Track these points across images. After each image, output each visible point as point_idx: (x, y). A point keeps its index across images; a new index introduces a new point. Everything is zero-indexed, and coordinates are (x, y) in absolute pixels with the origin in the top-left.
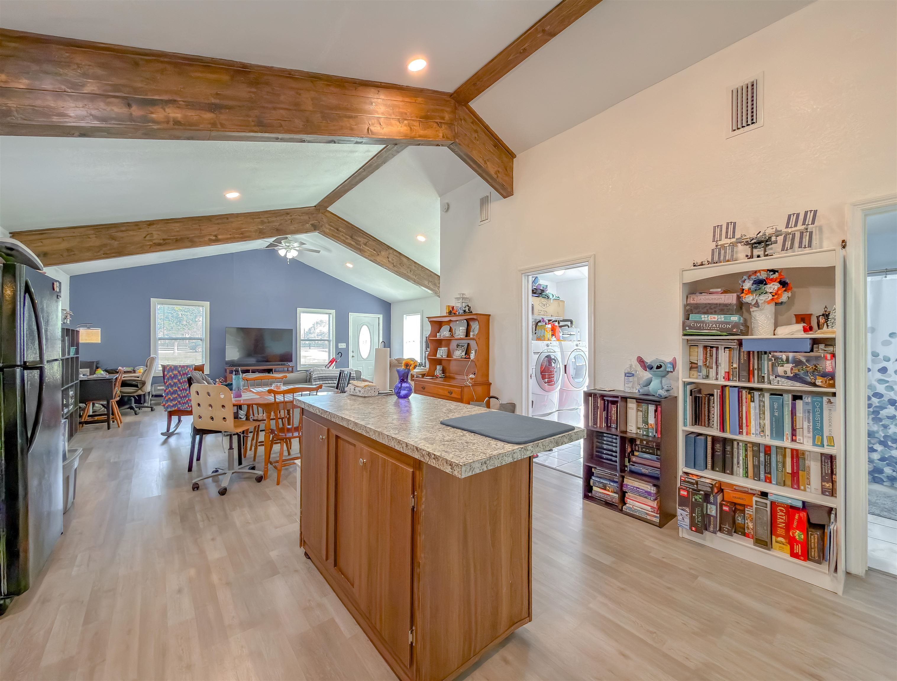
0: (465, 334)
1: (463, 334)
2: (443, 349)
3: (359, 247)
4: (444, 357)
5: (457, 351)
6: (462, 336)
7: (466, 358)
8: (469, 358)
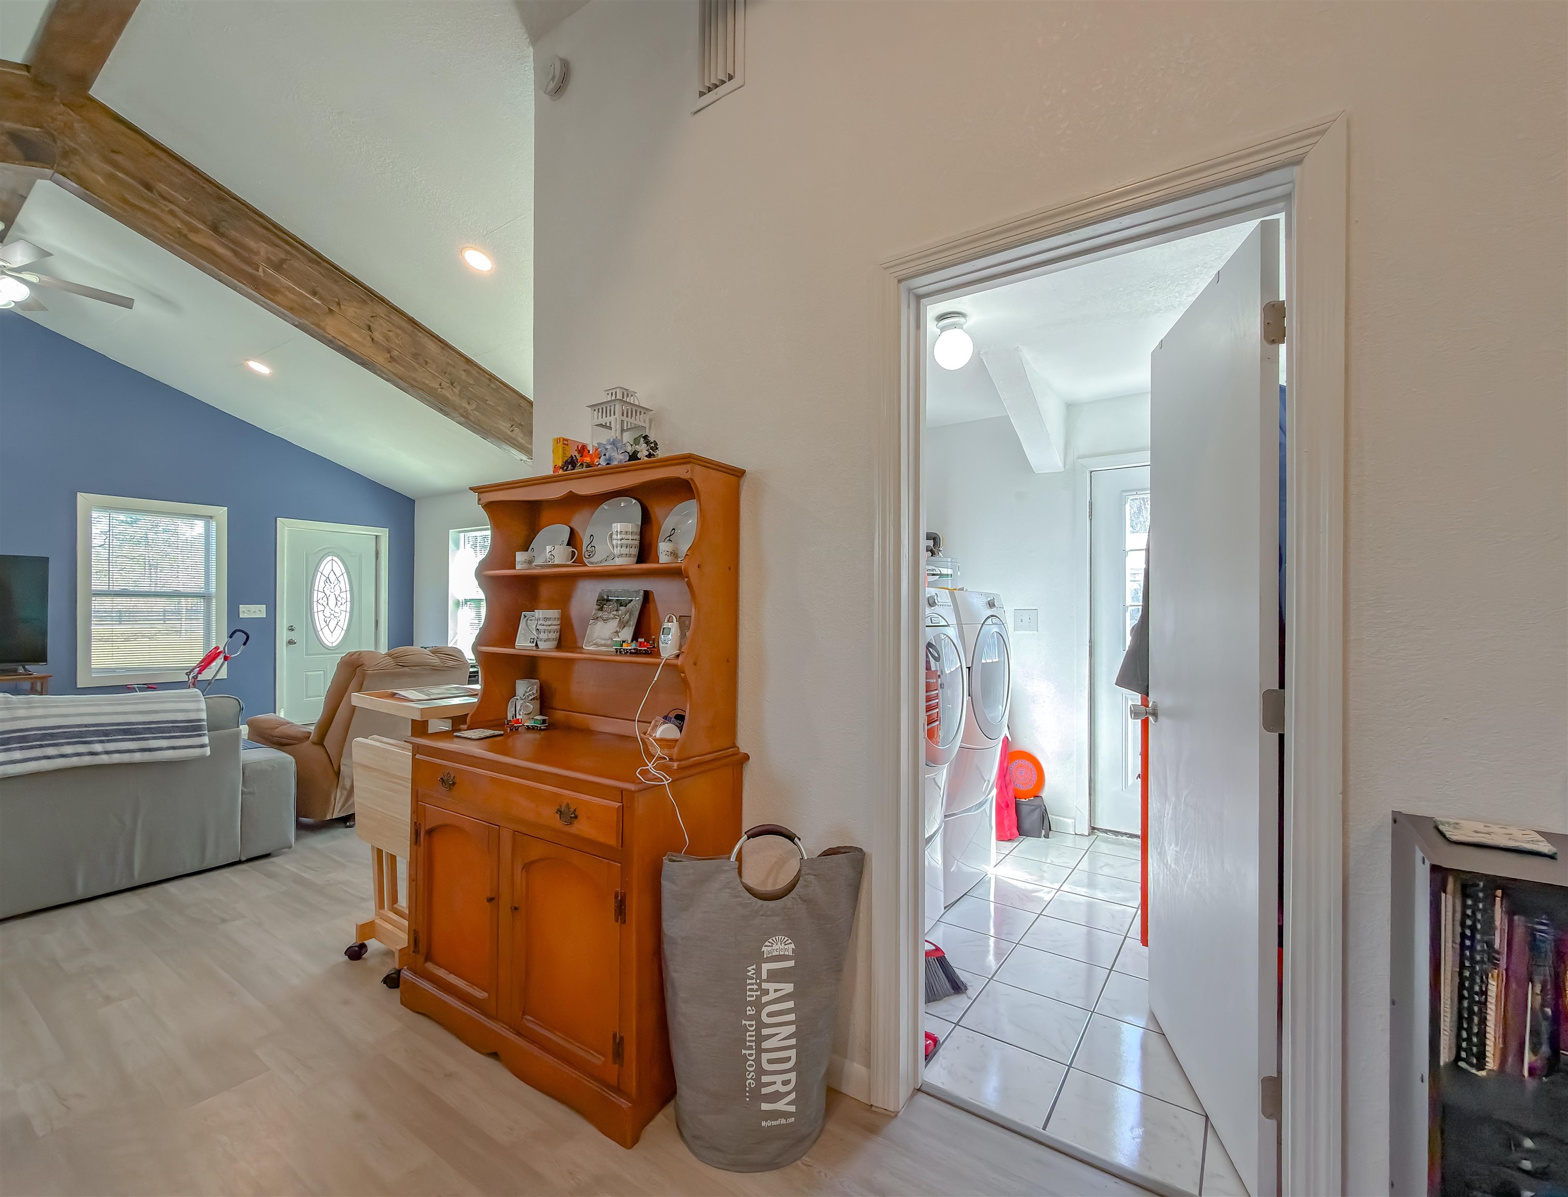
0: (635, 551)
1: (625, 551)
2: (539, 613)
3: (250, 270)
4: (546, 646)
5: (600, 624)
6: (619, 561)
7: (637, 653)
8: (653, 652)
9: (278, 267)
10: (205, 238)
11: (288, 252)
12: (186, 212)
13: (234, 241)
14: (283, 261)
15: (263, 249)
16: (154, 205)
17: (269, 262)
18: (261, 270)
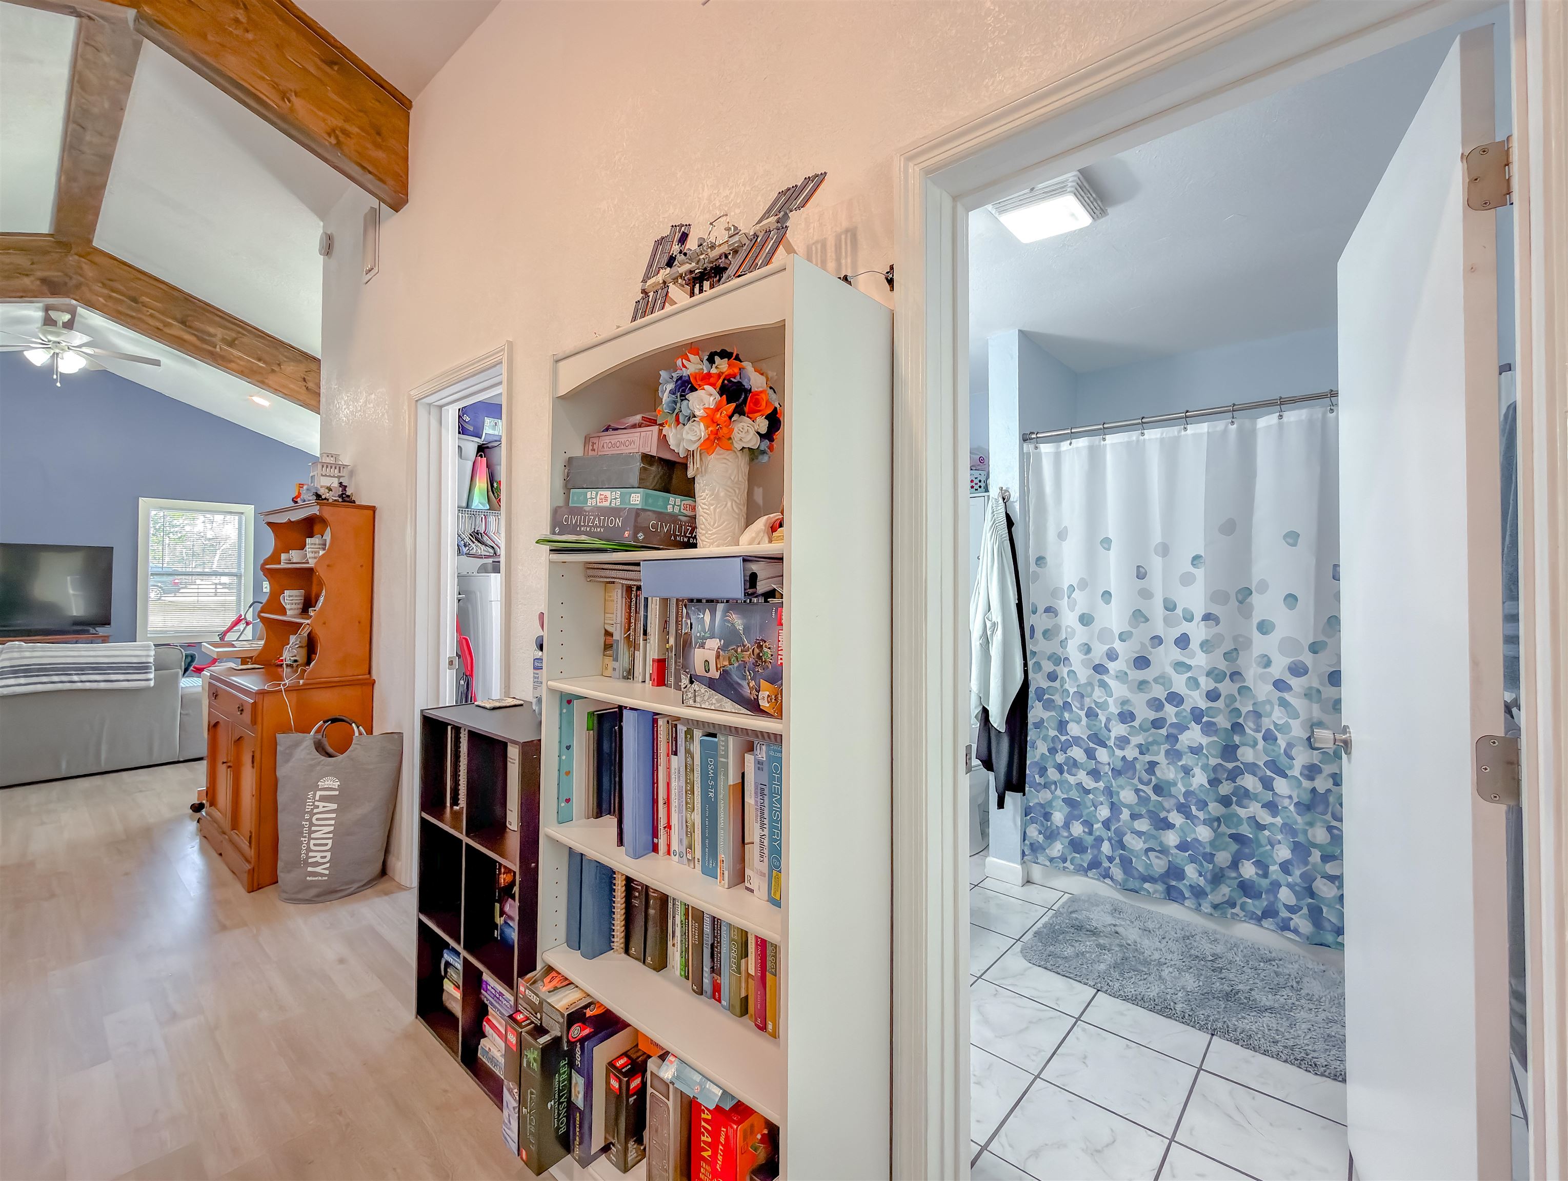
3: (210, 348)
9: (231, 344)
10: (177, 330)
11: (239, 332)
12: (163, 313)
13: (197, 330)
14: (235, 339)
15: (219, 333)
16: (139, 311)
17: (223, 340)
18: (218, 347)
